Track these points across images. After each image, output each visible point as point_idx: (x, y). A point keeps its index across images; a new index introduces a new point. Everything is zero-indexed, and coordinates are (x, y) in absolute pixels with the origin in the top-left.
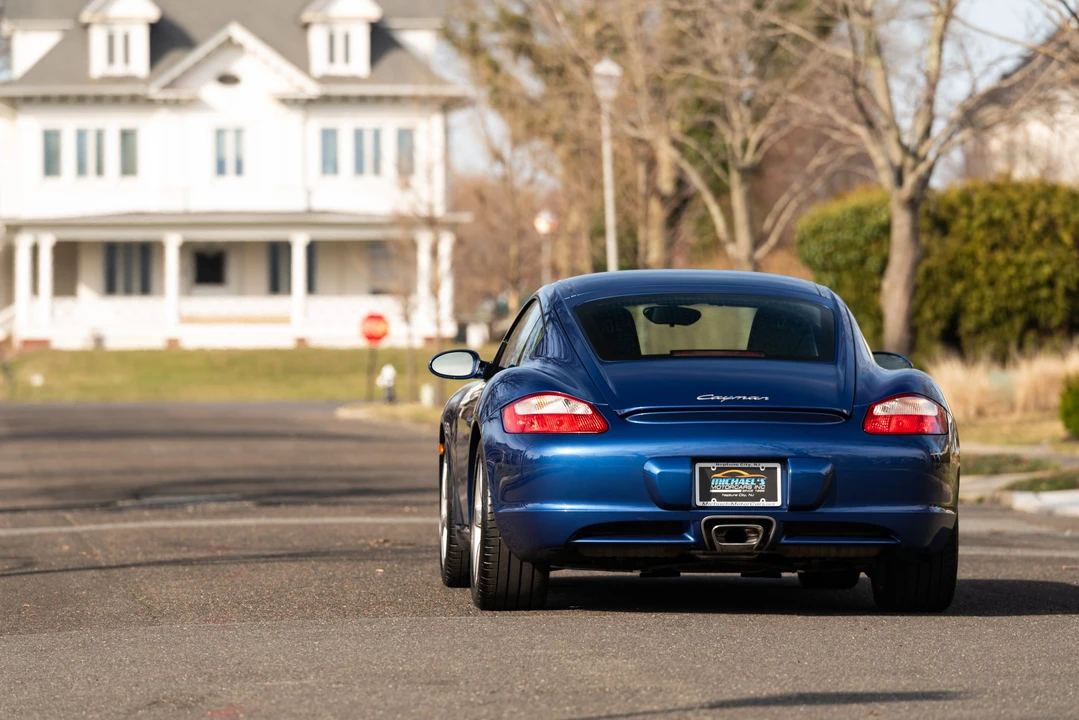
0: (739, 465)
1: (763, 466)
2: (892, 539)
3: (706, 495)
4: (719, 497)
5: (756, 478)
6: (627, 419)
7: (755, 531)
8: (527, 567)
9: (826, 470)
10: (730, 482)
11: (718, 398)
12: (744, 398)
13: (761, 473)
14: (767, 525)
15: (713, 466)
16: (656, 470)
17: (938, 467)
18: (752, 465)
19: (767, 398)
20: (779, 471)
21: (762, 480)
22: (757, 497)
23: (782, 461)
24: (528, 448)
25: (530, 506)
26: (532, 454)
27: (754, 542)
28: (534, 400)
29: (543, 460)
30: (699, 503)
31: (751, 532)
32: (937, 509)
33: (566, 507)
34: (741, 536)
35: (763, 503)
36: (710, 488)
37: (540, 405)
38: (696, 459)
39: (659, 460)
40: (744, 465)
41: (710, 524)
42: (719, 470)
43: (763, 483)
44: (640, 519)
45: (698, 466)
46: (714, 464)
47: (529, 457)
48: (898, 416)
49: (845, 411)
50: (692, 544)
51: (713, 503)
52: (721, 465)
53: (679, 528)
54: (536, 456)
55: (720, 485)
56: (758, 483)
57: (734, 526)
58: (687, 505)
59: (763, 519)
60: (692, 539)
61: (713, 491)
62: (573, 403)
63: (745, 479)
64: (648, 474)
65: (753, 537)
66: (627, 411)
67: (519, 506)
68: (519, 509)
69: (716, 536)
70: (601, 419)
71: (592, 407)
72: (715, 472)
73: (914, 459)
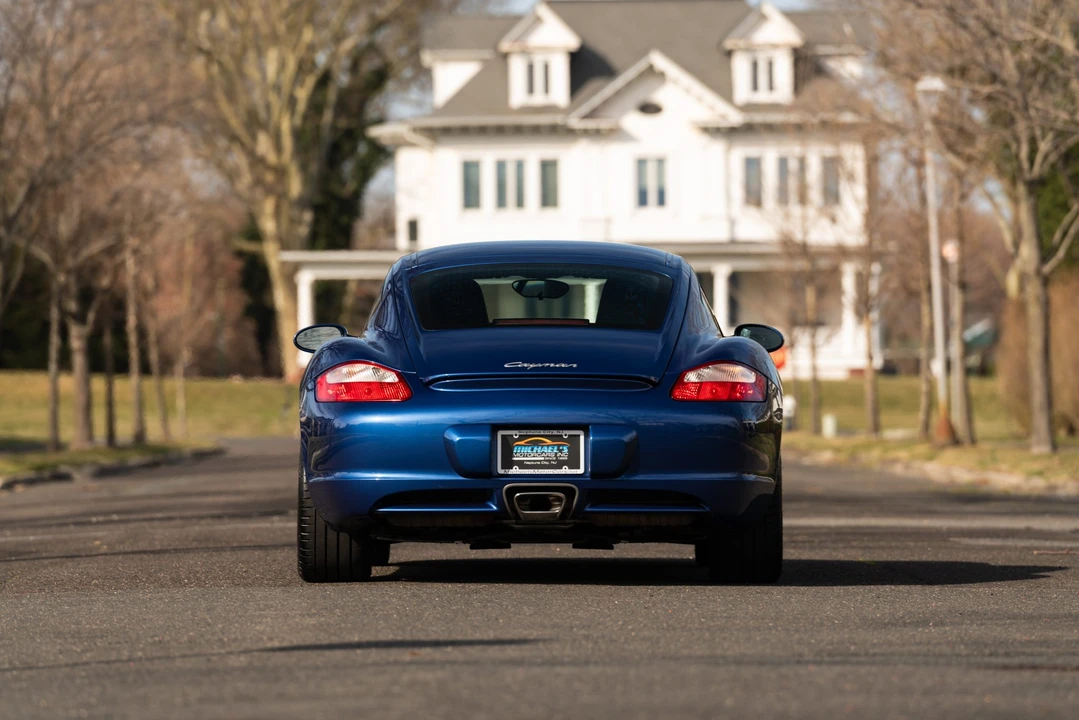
0: (542, 433)
1: (566, 434)
2: (700, 507)
3: (508, 463)
4: (522, 465)
5: (559, 446)
6: (430, 387)
7: (559, 499)
8: (344, 537)
9: (627, 438)
10: (532, 449)
11: (525, 365)
12: (552, 365)
13: (564, 440)
14: (569, 493)
15: (515, 434)
16: (456, 438)
17: (751, 436)
18: (555, 432)
19: (575, 365)
20: (582, 438)
21: (565, 448)
22: (560, 465)
23: (584, 427)
24: (336, 417)
25: (338, 474)
26: (339, 423)
27: (557, 510)
28: (345, 369)
29: (349, 429)
30: (501, 471)
31: (555, 501)
32: (752, 477)
33: (378, 476)
34: (545, 504)
35: (565, 470)
36: (512, 456)
37: (350, 374)
38: (496, 427)
39: (460, 428)
40: (547, 433)
41: (511, 492)
42: (522, 438)
43: (566, 450)
44: (441, 487)
45: (500, 433)
46: (517, 432)
47: (336, 426)
48: (712, 383)
49: (653, 379)
50: (494, 512)
51: (515, 470)
52: (524, 433)
53: (483, 497)
54: (343, 425)
55: (522, 453)
56: (561, 451)
57: (538, 493)
58: (490, 474)
59: (565, 487)
60: (495, 508)
61: (515, 459)
62: (382, 371)
63: (548, 446)
64: (448, 443)
65: (557, 506)
66: (431, 378)
67: (328, 475)
68: (328, 478)
69: (519, 505)
70: (407, 386)
71: (398, 375)
72: (518, 440)
73: (726, 427)
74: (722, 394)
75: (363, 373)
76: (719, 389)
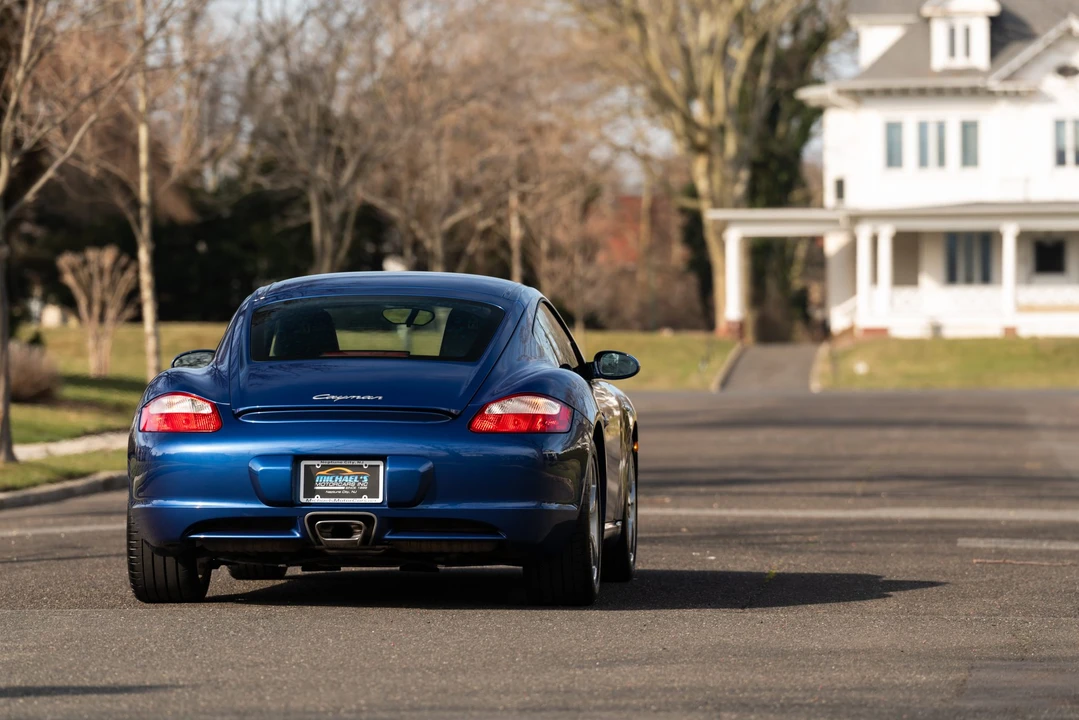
0: (343, 463)
1: (366, 464)
2: (499, 535)
3: (310, 492)
4: (323, 494)
5: (359, 476)
6: (240, 419)
7: (360, 527)
8: (170, 561)
9: (423, 468)
10: (334, 479)
11: (333, 397)
12: (358, 397)
13: (365, 470)
14: (368, 521)
15: (318, 464)
16: (259, 468)
17: (551, 465)
18: (356, 463)
19: (380, 398)
20: (381, 468)
21: (365, 478)
22: (360, 494)
23: (382, 458)
24: (154, 446)
25: (155, 502)
26: (156, 452)
27: (357, 537)
28: (165, 400)
29: (165, 457)
30: (303, 500)
31: (356, 528)
32: (554, 506)
33: (199, 504)
34: (347, 531)
35: (365, 500)
36: (314, 485)
37: (171, 405)
38: (297, 458)
39: (264, 458)
40: (348, 463)
41: (313, 519)
42: (324, 468)
43: (366, 480)
44: (247, 515)
45: (303, 463)
46: (319, 462)
47: (153, 454)
48: (514, 415)
49: (453, 411)
50: (297, 539)
51: (317, 499)
52: (326, 463)
53: (288, 524)
54: (159, 454)
55: (323, 482)
56: (361, 481)
57: (340, 521)
58: (293, 502)
59: (365, 515)
60: (298, 535)
61: (317, 488)
62: (199, 403)
63: (349, 476)
64: (251, 472)
65: (358, 533)
66: (241, 409)
67: (147, 502)
68: (147, 506)
69: (320, 532)
70: (219, 418)
71: (214, 406)
72: (320, 470)
73: (527, 458)
74: (524, 426)
75: (182, 405)
76: (521, 421)
